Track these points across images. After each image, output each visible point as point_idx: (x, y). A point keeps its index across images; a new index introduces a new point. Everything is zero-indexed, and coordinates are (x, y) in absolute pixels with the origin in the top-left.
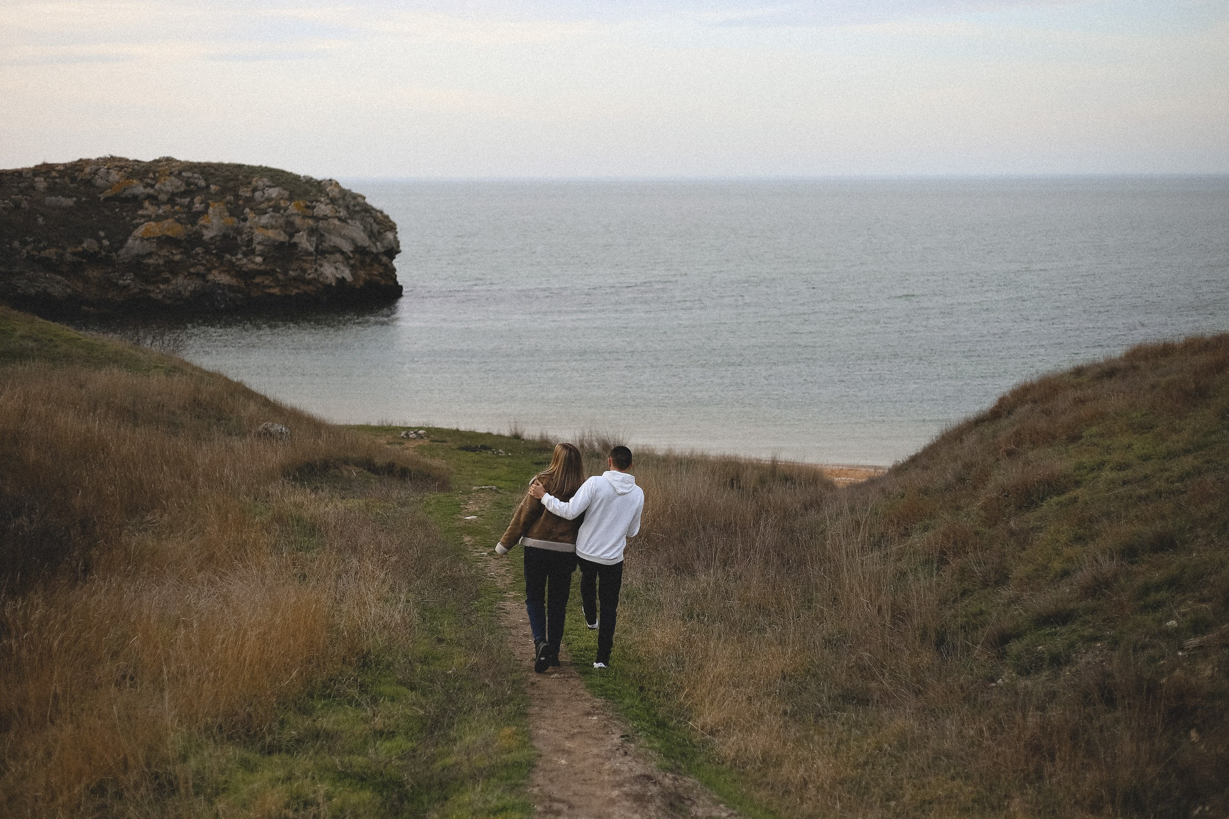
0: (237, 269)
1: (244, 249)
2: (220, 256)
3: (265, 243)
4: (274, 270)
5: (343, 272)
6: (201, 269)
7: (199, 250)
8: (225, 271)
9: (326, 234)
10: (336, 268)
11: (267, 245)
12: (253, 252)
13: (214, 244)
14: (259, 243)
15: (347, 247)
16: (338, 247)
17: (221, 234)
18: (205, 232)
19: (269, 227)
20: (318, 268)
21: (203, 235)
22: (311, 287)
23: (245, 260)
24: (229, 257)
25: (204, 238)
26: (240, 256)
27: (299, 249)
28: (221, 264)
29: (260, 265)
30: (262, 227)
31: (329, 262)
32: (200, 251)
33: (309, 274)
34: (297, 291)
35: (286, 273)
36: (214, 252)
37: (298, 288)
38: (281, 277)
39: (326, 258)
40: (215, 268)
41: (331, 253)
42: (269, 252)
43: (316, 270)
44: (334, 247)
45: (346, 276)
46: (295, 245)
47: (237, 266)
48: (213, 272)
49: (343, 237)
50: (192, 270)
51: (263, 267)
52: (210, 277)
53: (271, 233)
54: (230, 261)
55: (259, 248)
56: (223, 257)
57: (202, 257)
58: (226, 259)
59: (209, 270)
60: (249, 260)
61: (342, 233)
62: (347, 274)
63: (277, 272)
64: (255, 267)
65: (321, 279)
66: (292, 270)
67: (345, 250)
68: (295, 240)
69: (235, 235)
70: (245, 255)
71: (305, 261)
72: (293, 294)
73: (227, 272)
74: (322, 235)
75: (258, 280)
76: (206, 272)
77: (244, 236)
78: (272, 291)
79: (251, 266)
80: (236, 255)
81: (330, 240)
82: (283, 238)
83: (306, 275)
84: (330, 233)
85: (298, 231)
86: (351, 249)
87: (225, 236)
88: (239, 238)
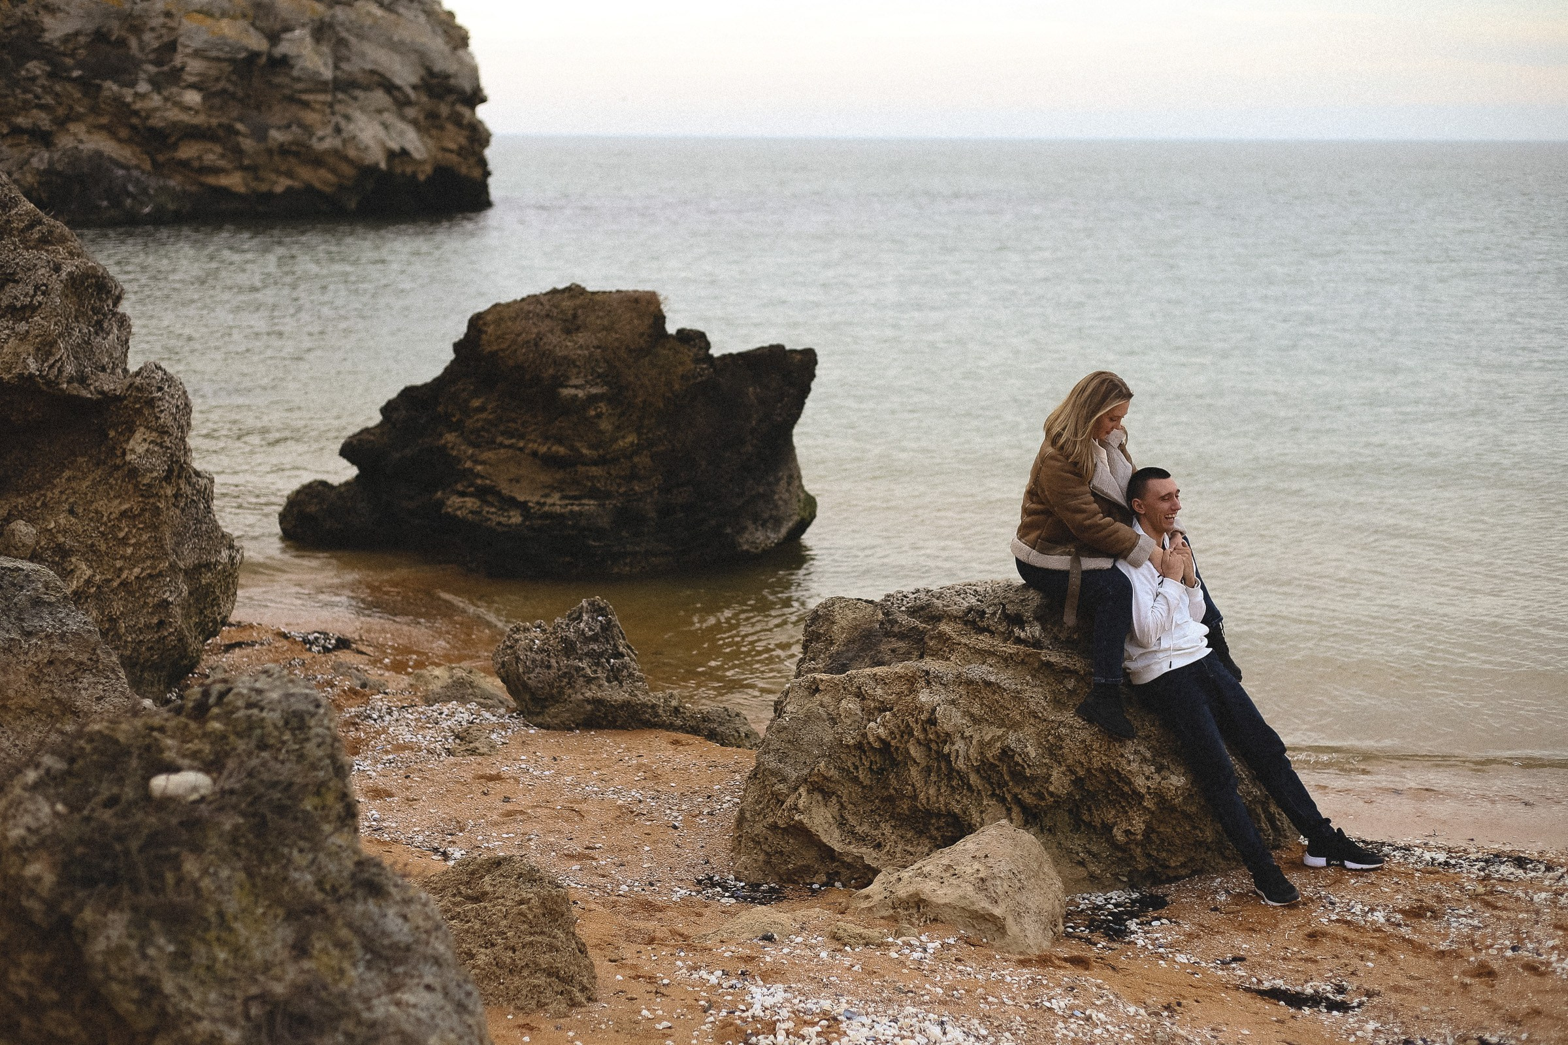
0: (135, 121)
1: (152, 69)
2: (88, 87)
3: (214, 54)
4: (231, 130)
5: (402, 134)
6: (44, 120)
7: (35, 67)
8: (101, 127)
9: (353, 40)
10: (386, 126)
11: (218, 59)
12: (175, 76)
13: (72, 55)
14: (197, 54)
15: (404, 74)
16: (381, 75)
17: (90, 27)
18: (48, 20)
19: (217, 15)
20: (343, 123)
21: (43, 30)
22: (323, 173)
23: (156, 100)
24: (115, 88)
25: (48, 37)
26: (143, 87)
27: (295, 73)
28: (95, 110)
29: (197, 112)
30: (200, 12)
31: (363, 109)
32: (38, 72)
33: (321, 139)
34: (289, 182)
35: (260, 134)
36: (76, 73)
37: (290, 174)
38: (248, 144)
39: (355, 99)
40: (78, 118)
41: (367, 88)
42: (217, 79)
43: (338, 130)
44: (373, 72)
45: (410, 147)
46: (283, 63)
47: (136, 113)
48: (73, 127)
49: (396, 47)
50: (20, 120)
51: (200, 120)
52: (65, 142)
53: (229, 29)
54: (118, 100)
55: (195, 66)
56: (99, 87)
57: (43, 87)
58: (107, 93)
59: (62, 123)
60: (166, 99)
61: (396, 38)
62: (411, 140)
63: (237, 133)
64: (185, 117)
65: (352, 153)
66: (279, 128)
67: (398, 81)
68: (283, 48)
69: (123, 33)
70: (157, 84)
71: (306, 105)
72: (279, 189)
73: (110, 131)
74: (341, 42)
75: (187, 151)
76: (54, 128)
77: (147, 36)
78: (224, 181)
79: (174, 115)
80: (132, 84)
81: (363, 55)
82: (256, 42)
83: (314, 140)
84: (361, 37)
85: (288, 29)
86: (414, 79)
87: (100, 36)
88: (133, 43)
